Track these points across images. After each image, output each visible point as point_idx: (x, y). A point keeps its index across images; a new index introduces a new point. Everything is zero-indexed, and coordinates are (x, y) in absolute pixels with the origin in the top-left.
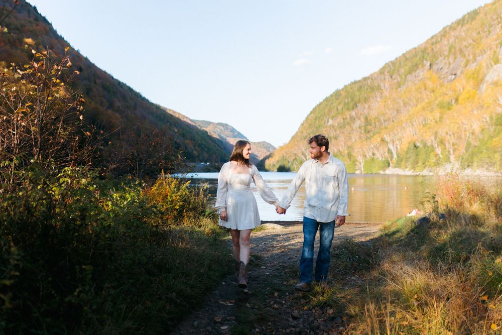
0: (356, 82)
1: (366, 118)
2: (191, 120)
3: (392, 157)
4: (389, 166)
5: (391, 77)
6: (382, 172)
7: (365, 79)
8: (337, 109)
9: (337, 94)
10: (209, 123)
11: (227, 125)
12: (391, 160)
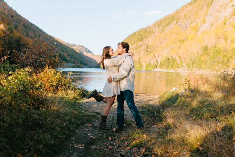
0: (143, 29)
1: (147, 45)
2: (66, 43)
3: (158, 64)
4: (156, 67)
5: (159, 27)
6: (153, 70)
7: (147, 28)
8: (134, 41)
9: (134, 34)
10: (75, 45)
11: (83, 46)
12: (157, 65)
